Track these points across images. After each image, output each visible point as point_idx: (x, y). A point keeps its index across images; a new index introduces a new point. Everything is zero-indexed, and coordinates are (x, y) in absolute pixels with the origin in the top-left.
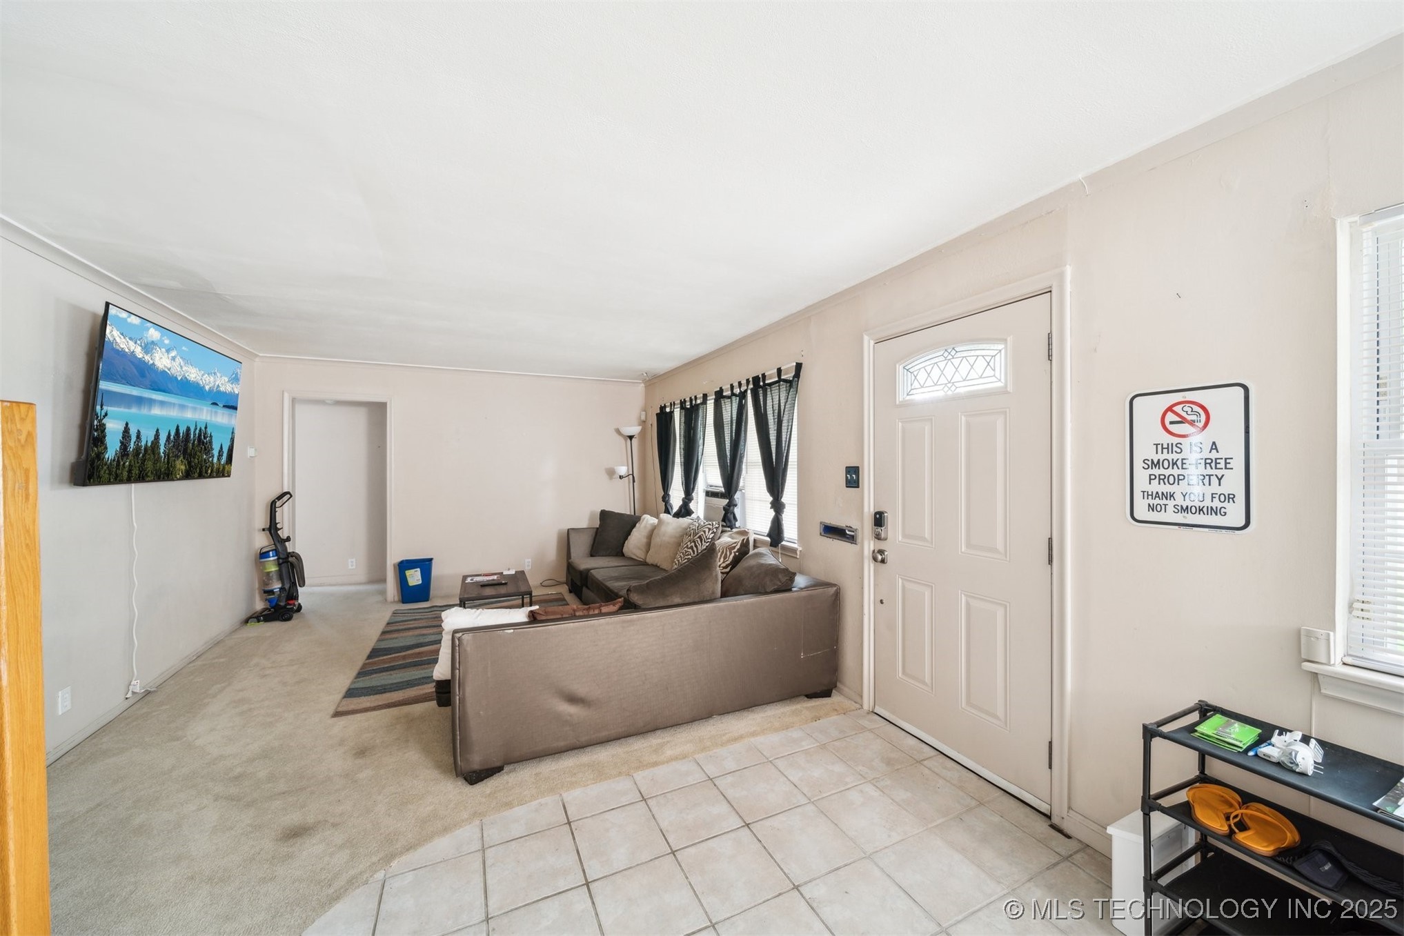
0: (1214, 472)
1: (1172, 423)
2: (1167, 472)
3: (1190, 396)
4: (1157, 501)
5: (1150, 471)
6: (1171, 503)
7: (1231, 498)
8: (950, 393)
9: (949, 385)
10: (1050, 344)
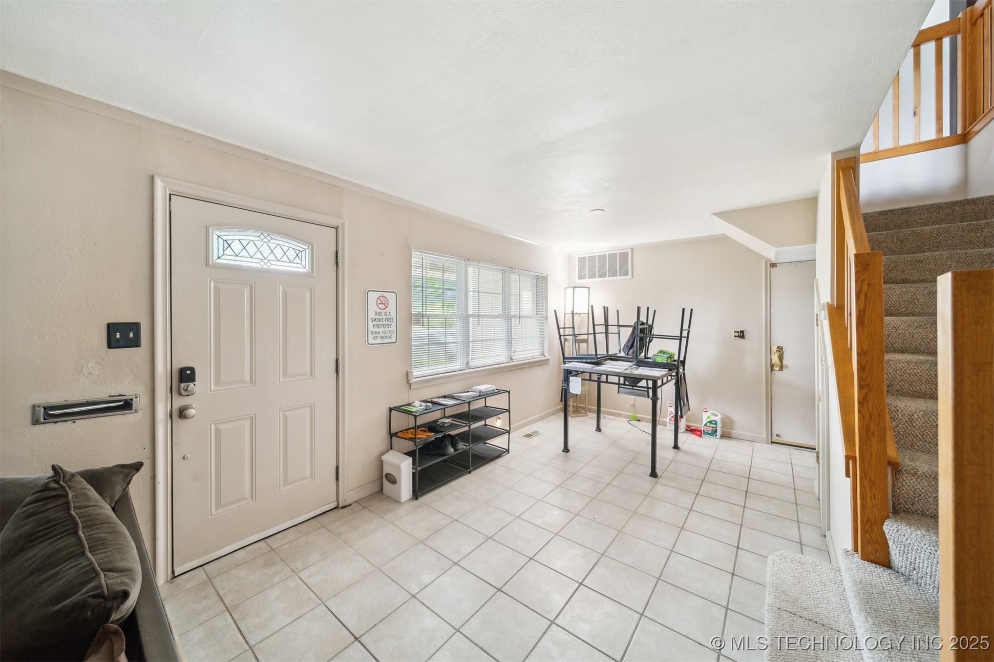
0: (389, 323)
1: (379, 304)
2: (378, 323)
3: (384, 294)
4: (375, 335)
5: (373, 323)
6: (379, 335)
7: (393, 332)
8: (265, 266)
9: (266, 261)
10: (337, 257)
